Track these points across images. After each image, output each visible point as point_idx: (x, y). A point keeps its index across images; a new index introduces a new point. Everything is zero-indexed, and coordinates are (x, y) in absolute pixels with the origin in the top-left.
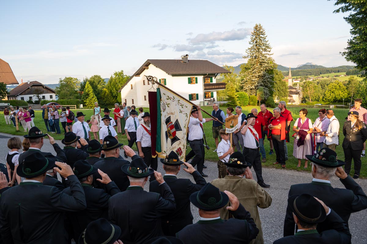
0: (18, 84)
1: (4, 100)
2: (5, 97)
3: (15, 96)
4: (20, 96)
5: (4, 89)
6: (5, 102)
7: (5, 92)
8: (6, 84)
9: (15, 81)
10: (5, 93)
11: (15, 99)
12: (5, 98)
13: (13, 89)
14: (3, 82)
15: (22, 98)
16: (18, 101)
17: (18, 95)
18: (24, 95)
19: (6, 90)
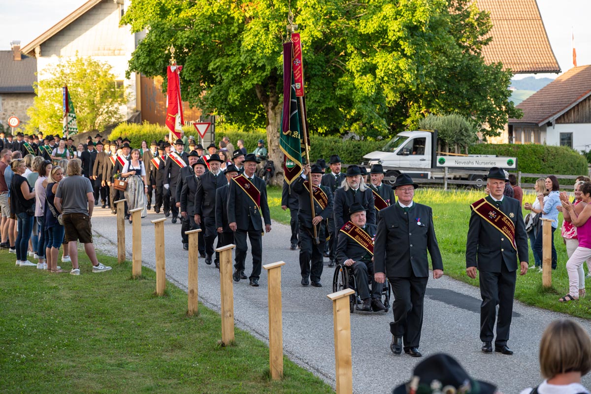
0: (558, 71)
1: (492, 140)
2: (502, 128)
3: (537, 127)
4: (557, 126)
5: (502, 95)
6: (499, 151)
7: (504, 107)
8: (511, 73)
9: (544, 61)
10: (501, 111)
11: (538, 139)
12: (499, 134)
13: (535, 92)
14: (500, 64)
15: (567, 139)
16: (548, 149)
17: (549, 124)
18: (575, 123)
19: (509, 100)
